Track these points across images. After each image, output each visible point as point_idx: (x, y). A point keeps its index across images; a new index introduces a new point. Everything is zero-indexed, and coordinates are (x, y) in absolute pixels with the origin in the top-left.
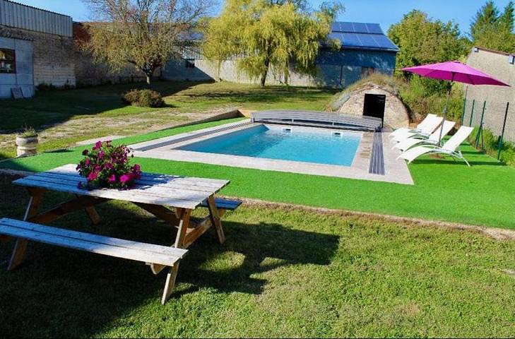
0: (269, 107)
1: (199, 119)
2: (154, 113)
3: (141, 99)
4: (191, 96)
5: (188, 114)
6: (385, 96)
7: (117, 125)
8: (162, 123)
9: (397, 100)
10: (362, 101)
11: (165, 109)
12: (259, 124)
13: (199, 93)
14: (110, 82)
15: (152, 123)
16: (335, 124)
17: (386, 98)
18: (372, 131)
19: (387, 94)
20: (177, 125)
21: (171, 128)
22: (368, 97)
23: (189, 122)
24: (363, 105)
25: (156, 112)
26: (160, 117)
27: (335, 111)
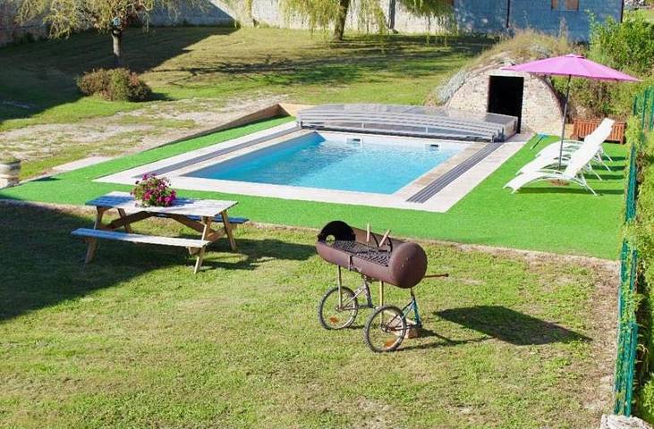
0: (336, 94)
1: (213, 125)
2: (136, 114)
3: (112, 85)
4: (193, 71)
5: (193, 115)
6: (523, 78)
7: (88, 139)
8: (158, 134)
9: (544, 85)
10: (484, 88)
11: (154, 105)
12: (309, 131)
13: (211, 62)
14: (29, 36)
15: (142, 134)
16: (430, 130)
17: (525, 83)
18: (488, 141)
19: (526, 76)
20: (181, 137)
21: (172, 143)
22: (495, 82)
23: (199, 131)
24: (487, 95)
25: (140, 111)
26: (150, 121)
27: (440, 104)
